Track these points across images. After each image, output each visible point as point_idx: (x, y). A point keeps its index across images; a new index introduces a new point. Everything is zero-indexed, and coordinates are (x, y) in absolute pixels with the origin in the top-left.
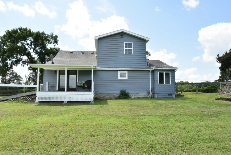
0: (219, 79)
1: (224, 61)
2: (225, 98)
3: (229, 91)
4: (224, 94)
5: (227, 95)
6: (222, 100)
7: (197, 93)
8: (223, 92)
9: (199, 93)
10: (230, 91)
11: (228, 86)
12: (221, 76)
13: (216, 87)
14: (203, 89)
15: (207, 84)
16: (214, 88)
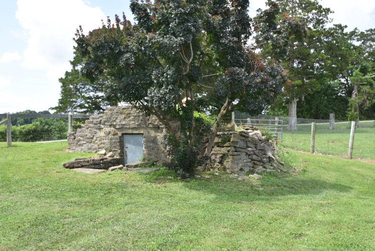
0: (57, 105)
1: (100, 46)
2: (88, 162)
3: (92, 138)
4: (80, 145)
5: (89, 149)
6: (82, 166)
7: (10, 145)
8: (79, 140)
9: (15, 146)
10: (95, 138)
11: (91, 125)
12: (62, 99)
13: (52, 125)
14: (24, 128)
15: (29, 116)
16: (46, 127)
